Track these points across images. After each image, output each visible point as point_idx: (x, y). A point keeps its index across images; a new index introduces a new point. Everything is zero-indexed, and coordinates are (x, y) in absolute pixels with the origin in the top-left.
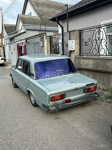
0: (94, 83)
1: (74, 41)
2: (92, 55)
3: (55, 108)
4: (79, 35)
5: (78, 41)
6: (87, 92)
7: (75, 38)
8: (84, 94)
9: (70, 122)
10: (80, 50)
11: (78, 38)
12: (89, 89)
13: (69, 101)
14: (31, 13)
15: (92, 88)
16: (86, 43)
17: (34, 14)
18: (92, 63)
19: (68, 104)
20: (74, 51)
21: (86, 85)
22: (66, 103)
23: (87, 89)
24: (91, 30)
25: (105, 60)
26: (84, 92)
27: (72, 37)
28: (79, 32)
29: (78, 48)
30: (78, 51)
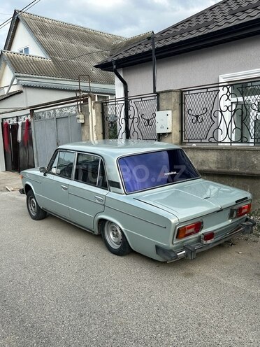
0: (247, 198)
1: (170, 112)
2: (211, 142)
3: (184, 252)
4: (179, 101)
5: (177, 113)
6: (238, 216)
7: (172, 107)
8: (230, 221)
10: (182, 131)
11: (178, 106)
12: (241, 209)
13: (210, 236)
14: (27, 49)
15: (244, 208)
16: (197, 116)
17: (36, 52)
18: (215, 159)
19: (209, 242)
20: (169, 133)
21: (236, 202)
22: (205, 240)
23: (236, 211)
24: (209, 90)
25: (247, 152)
26: (231, 216)
27: (163, 104)
28: (179, 93)
29: (178, 128)
30: (178, 134)
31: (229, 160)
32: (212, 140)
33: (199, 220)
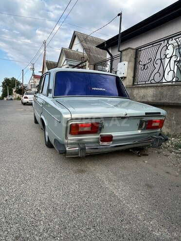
0: (160, 113)
1: (126, 63)
2: (152, 83)
3: (78, 148)
4: (134, 57)
5: (132, 64)
6: (147, 128)
7: (128, 59)
8: (139, 131)
9: (106, 183)
10: (134, 77)
11: (133, 60)
12: (151, 122)
13: (109, 138)
14: (77, 50)
15: (155, 122)
16: (144, 65)
17: (81, 50)
19: (105, 143)
20: (125, 78)
21: (146, 113)
22: (102, 141)
23: (145, 122)
24: (154, 45)
26: (140, 127)
27: (124, 58)
28: (135, 51)
29: (132, 75)
30: (132, 79)
31: (162, 94)
32: (153, 81)
33: (98, 121)
